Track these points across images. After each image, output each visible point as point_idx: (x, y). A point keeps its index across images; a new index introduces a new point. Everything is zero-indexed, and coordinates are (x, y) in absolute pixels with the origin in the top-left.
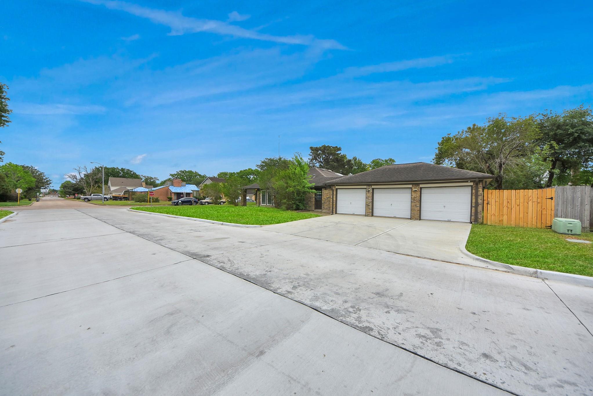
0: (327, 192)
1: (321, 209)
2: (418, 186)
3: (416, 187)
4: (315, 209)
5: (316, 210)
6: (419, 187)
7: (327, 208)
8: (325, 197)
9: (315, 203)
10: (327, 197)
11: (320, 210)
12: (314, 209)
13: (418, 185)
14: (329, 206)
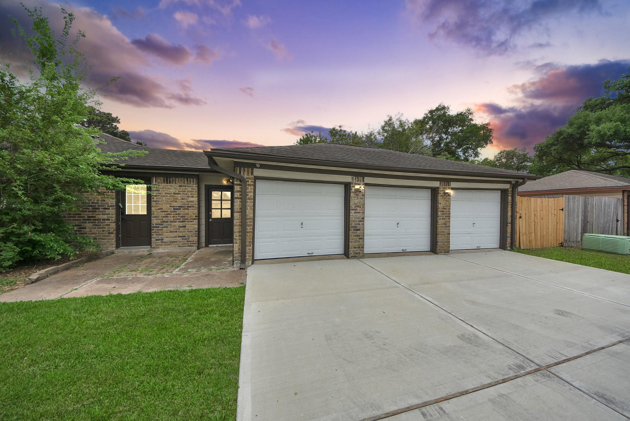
0: (173, 191)
1: (149, 243)
2: (448, 186)
3: (445, 187)
4: (117, 247)
5: (125, 251)
6: (450, 187)
7: (174, 240)
8: (166, 207)
9: (117, 226)
10: (174, 204)
11: (143, 250)
12: (113, 248)
13: (448, 184)
14: (181, 234)
